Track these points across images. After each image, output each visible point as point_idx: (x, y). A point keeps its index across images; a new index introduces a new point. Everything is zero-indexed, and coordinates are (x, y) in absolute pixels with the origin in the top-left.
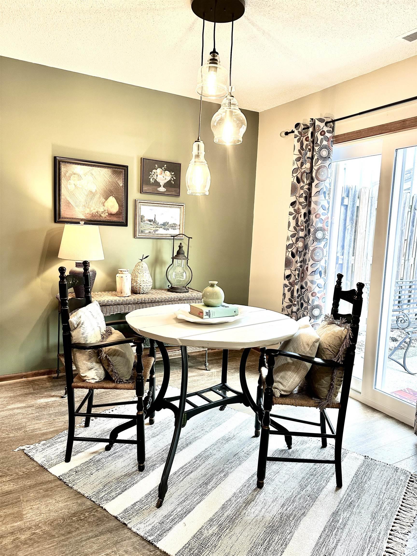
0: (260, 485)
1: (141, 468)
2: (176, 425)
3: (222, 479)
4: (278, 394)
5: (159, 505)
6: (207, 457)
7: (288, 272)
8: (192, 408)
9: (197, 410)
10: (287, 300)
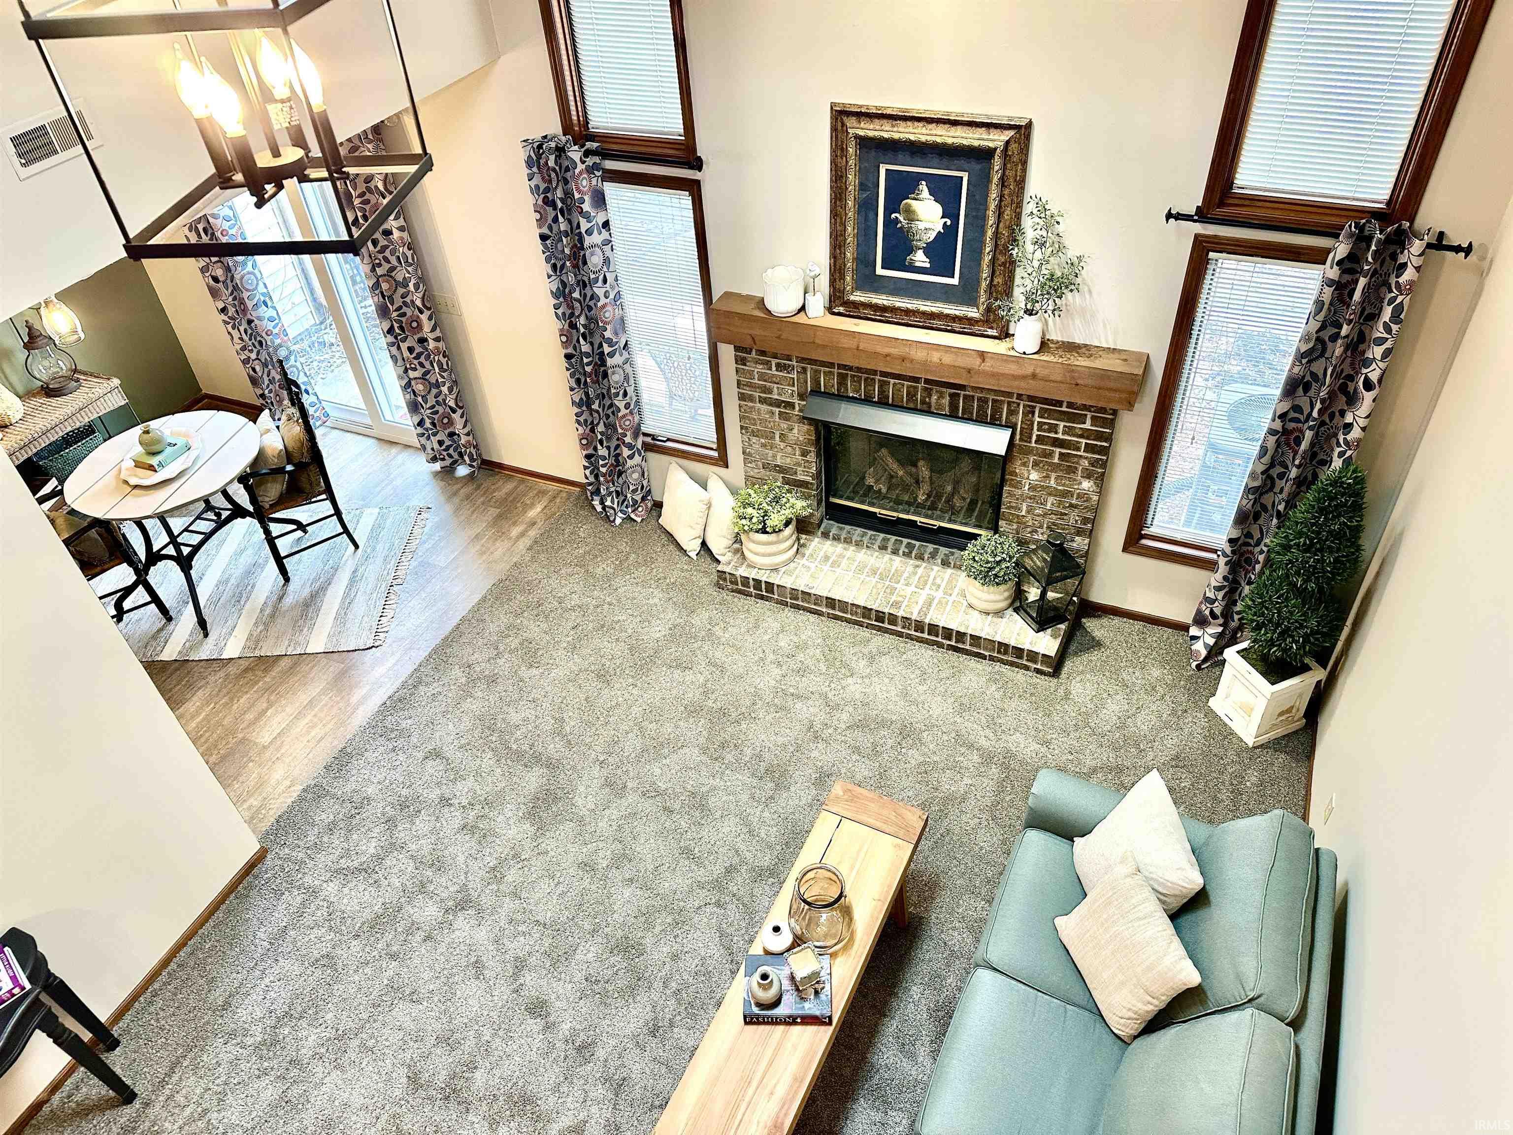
0: (287, 579)
1: (169, 619)
2: (182, 570)
3: (251, 592)
4: (267, 506)
5: (206, 635)
6: (227, 581)
7: (221, 305)
8: (190, 549)
9: (196, 549)
10: (236, 340)
